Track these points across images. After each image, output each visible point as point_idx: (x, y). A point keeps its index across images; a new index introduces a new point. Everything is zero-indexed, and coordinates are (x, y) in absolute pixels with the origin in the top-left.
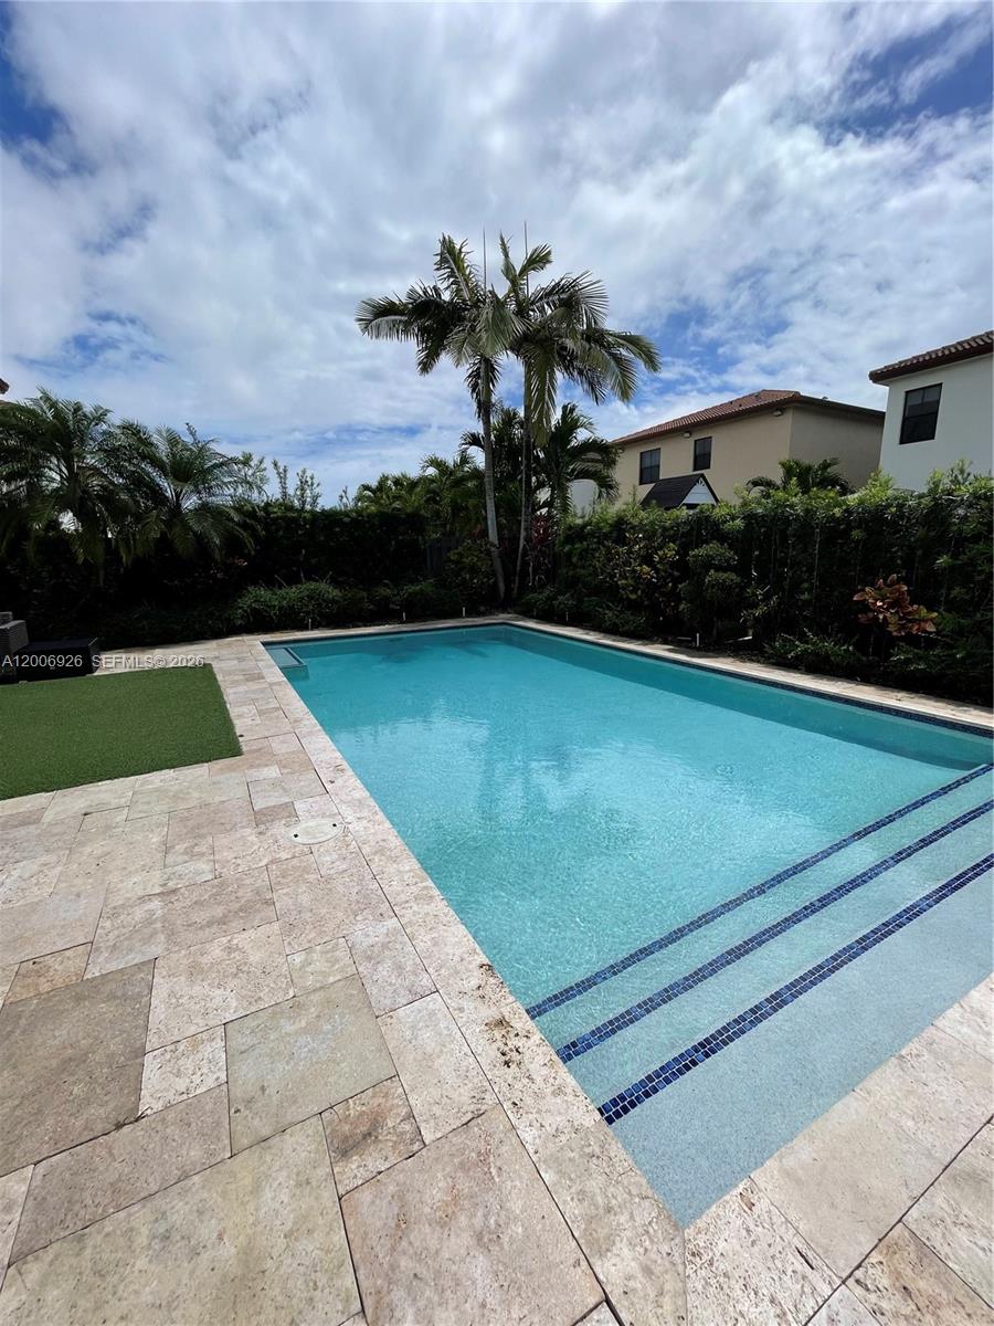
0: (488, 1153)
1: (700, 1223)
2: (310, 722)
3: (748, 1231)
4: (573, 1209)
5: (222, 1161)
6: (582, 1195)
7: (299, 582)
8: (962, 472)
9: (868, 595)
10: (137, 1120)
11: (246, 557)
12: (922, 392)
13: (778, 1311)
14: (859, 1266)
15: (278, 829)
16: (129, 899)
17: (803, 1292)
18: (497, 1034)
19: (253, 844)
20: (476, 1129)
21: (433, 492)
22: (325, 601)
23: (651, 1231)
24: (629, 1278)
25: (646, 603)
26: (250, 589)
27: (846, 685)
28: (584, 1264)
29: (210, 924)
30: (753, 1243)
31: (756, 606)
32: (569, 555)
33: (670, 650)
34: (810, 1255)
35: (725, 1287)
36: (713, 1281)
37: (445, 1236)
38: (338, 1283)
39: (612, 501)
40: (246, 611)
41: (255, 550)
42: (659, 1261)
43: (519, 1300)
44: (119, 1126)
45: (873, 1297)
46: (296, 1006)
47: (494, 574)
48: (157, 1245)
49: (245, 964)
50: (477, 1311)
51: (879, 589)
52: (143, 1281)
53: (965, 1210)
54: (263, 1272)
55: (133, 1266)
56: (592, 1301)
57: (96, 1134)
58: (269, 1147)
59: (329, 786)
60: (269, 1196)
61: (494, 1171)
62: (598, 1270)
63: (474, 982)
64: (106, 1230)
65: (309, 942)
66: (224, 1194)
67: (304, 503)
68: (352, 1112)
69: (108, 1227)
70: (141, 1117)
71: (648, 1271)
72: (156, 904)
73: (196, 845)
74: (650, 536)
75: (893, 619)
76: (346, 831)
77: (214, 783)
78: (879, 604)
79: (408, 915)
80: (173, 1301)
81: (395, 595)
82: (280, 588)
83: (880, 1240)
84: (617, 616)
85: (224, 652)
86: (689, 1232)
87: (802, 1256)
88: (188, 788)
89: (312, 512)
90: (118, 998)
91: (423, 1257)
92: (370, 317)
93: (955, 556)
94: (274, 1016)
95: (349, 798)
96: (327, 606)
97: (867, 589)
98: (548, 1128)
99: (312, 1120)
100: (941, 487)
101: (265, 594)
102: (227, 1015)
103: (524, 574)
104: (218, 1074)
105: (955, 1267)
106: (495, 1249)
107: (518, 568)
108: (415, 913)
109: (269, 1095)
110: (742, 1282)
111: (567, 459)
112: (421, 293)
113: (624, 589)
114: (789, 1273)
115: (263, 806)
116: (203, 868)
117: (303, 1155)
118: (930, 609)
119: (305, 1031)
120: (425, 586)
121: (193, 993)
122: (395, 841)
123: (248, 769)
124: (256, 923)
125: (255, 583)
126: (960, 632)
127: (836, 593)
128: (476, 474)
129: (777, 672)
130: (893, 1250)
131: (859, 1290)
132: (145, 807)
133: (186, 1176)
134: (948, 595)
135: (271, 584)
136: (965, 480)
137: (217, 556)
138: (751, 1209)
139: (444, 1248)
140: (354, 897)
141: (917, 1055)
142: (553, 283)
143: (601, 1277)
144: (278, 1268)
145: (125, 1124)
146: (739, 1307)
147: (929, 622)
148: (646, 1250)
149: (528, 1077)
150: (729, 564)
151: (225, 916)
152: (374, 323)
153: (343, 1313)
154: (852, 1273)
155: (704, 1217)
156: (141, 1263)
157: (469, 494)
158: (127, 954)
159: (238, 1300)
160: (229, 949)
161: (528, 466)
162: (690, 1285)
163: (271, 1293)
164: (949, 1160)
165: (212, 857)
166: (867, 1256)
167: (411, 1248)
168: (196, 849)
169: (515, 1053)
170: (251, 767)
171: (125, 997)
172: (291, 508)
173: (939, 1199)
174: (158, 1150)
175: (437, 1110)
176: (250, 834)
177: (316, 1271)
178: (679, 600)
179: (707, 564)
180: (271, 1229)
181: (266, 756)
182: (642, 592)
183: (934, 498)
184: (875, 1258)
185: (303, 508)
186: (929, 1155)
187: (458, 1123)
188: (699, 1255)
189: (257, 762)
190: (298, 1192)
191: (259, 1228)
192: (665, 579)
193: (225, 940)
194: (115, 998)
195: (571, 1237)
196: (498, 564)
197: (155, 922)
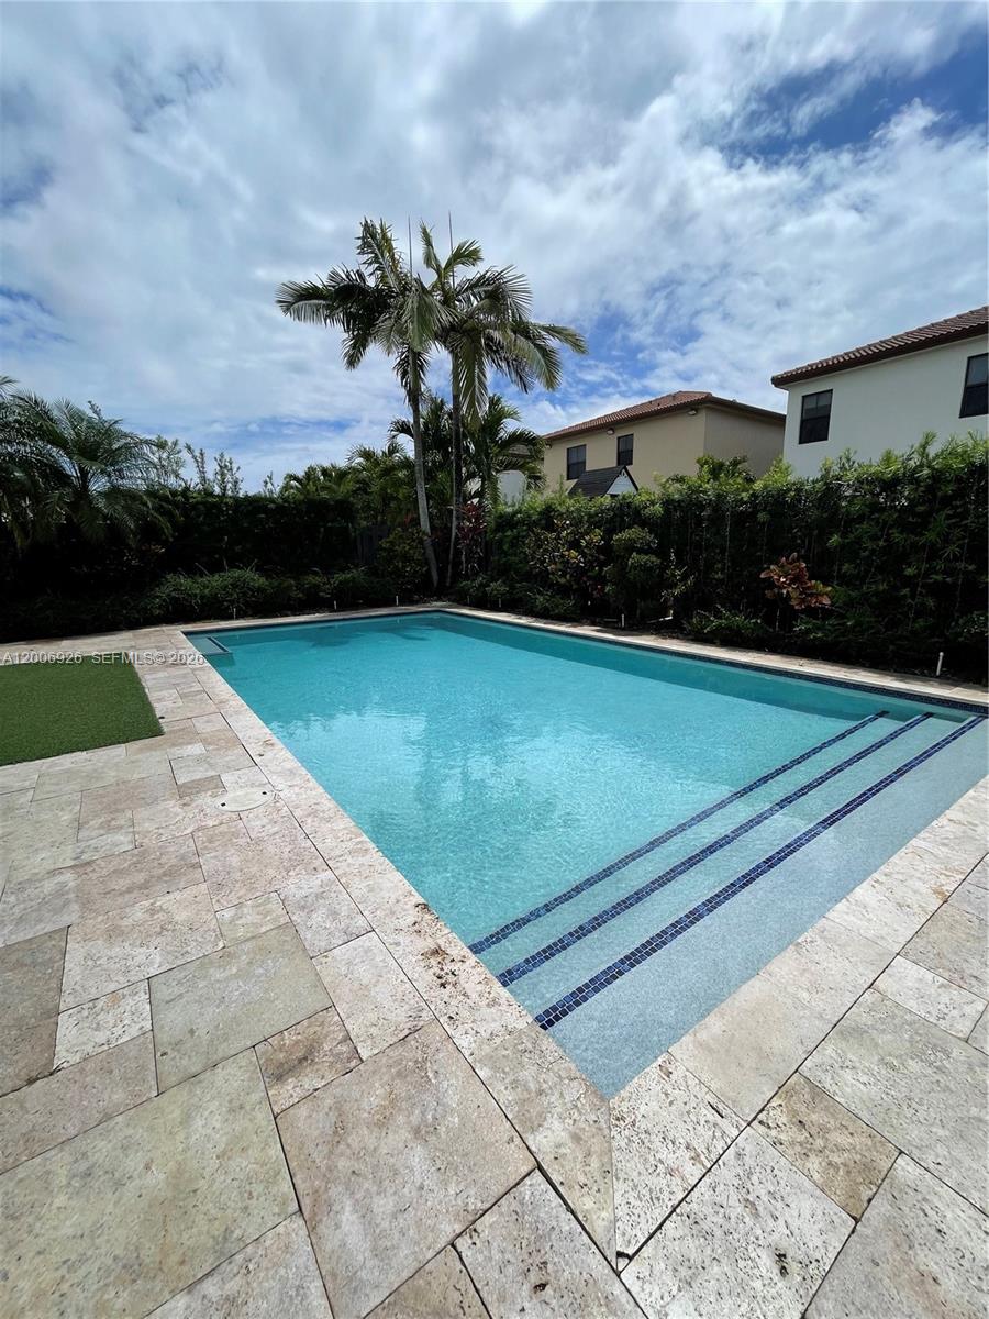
0: (425, 1060)
1: (624, 1093)
2: (237, 702)
3: (667, 1094)
4: (507, 1096)
5: (149, 1099)
6: (515, 1084)
7: (224, 570)
8: (849, 460)
9: (773, 572)
10: (51, 1074)
11: (164, 543)
12: (815, 397)
13: (693, 1155)
14: (762, 1110)
15: (206, 800)
16: (37, 874)
17: (714, 1136)
18: (433, 961)
19: (176, 815)
20: (413, 1042)
21: (363, 481)
22: (249, 589)
23: (579, 1105)
24: (559, 1146)
25: (575, 587)
26: (169, 577)
27: (756, 655)
28: (517, 1140)
29: (129, 890)
30: (671, 1103)
31: (674, 585)
32: (501, 542)
33: (598, 631)
34: (721, 1107)
35: (646, 1141)
36: (635, 1138)
37: (384, 1134)
38: (274, 1190)
39: (539, 490)
40: (164, 600)
41: (173, 537)
42: (587, 1129)
43: (455, 1178)
44: (31, 1082)
45: (773, 1133)
46: (226, 955)
47: (427, 562)
48: (76, 1183)
49: (170, 923)
50: (414, 1193)
51: (782, 566)
52: (62, 1217)
53: (850, 1056)
54: (195, 1191)
55: (50, 1205)
56: (524, 1170)
57: (5, 1091)
58: (200, 1082)
59: (257, 759)
60: (200, 1124)
61: (431, 1075)
62: (530, 1143)
63: (411, 920)
64: (20, 1176)
65: (239, 898)
66: (151, 1129)
67: (225, 489)
68: (287, 1042)
69: (21, 1173)
70: (57, 1070)
71: (576, 1138)
72: (68, 877)
73: (113, 819)
74: (577, 523)
75: (794, 594)
76: (276, 799)
77: (133, 762)
78: (783, 580)
79: (342, 868)
80: (98, 1229)
81: (324, 584)
82: (202, 577)
83: (780, 1088)
84: (548, 601)
85: (140, 641)
86: (614, 1102)
87: (713, 1108)
88: (103, 768)
89: (236, 499)
90: (26, 965)
91: (362, 1154)
92: (291, 299)
93: (844, 535)
94: (202, 966)
95: (280, 769)
96: (253, 596)
97: (772, 567)
98: (483, 1034)
99: (245, 1053)
100: (831, 473)
101: (184, 581)
102: (151, 970)
103: (457, 564)
104: (143, 1023)
105: (842, 1101)
106: (432, 1139)
107: (451, 557)
108: (349, 865)
109: (198, 1036)
110: (661, 1135)
111: (496, 450)
112: (344, 277)
113: (553, 573)
114: (702, 1123)
115: (188, 779)
116: (123, 840)
117: (235, 1084)
118: (826, 584)
119: (236, 976)
120: (356, 574)
121: (113, 954)
122: (328, 804)
123: (170, 747)
124: (181, 886)
125: (174, 571)
126: (850, 604)
127: (745, 573)
128: (406, 464)
129: (695, 646)
130: (790, 1095)
131: (762, 1129)
132: (52, 788)
133: (109, 1117)
134: (840, 570)
135: (191, 572)
136: (851, 467)
137: (132, 541)
138: (668, 1077)
139: (382, 1145)
140: (286, 855)
141: (812, 942)
142: (479, 275)
143: (533, 1148)
144: (210, 1186)
145: (38, 1079)
146: (658, 1156)
147: (825, 595)
148: (575, 1120)
149: (464, 995)
150: (650, 547)
151: (147, 881)
152: (296, 305)
153: (279, 1215)
154: (756, 1117)
155: (627, 1088)
156: (60, 1200)
157: (399, 483)
158: (36, 925)
159: (168, 1219)
160: (152, 911)
161: (458, 457)
162: (614, 1144)
163: (203, 1208)
164: (837, 1019)
165: (131, 829)
166: (769, 1101)
167: (348, 1150)
168: (113, 823)
169: (451, 976)
170: (174, 745)
171: (34, 964)
172: (211, 494)
173: (829, 1050)
174: (77, 1098)
175: (374, 1031)
176: (173, 806)
177: (250, 1183)
178: (604, 583)
179: (630, 547)
180: (203, 1153)
181: (189, 735)
182: (571, 576)
183: (826, 484)
184: (774, 1103)
185: (224, 494)
186: (821, 1017)
187: (395, 1039)
188: (623, 1119)
189: (181, 741)
190: (231, 1118)
191: (189, 1154)
192: (591, 562)
193: (147, 903)
194: (23, 965)
195: (505, 1120)
196: (430, 553)
197: (67, 893)
